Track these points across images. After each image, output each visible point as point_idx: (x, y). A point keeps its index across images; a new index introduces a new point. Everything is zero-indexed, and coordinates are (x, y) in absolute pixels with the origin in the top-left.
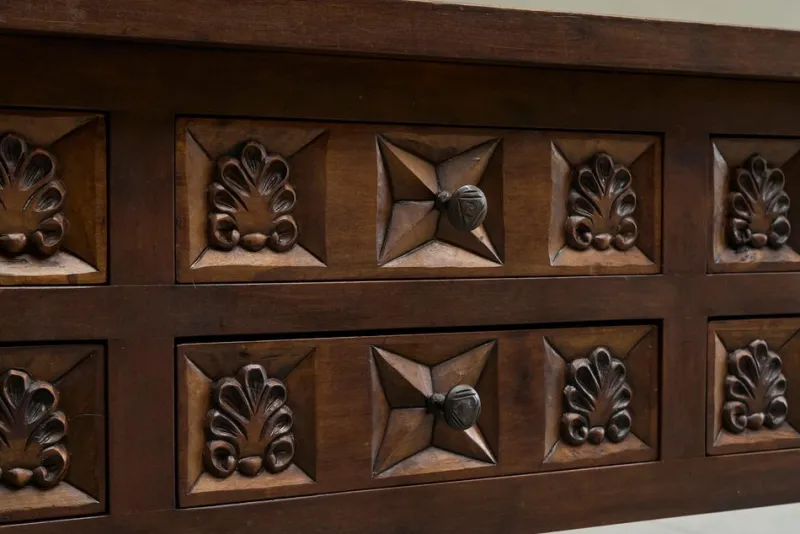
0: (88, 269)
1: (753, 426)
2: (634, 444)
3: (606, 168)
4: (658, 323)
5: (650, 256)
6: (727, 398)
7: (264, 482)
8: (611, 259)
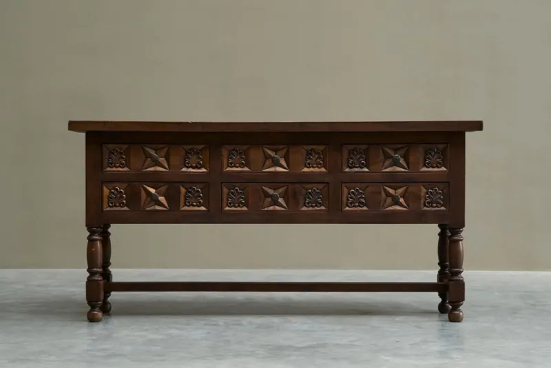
0: (206, 170)
1: (355, 206)
2: (322, 208)
3: (315, 151)
4: (328, 183)
5: (327, 169)
6: (348, 200)
7: (239, 209)
8: (316, 170)
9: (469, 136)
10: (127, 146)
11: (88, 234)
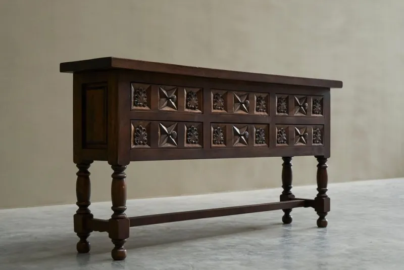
0: (200, 111)
1: (282, 143)
2: (265, 144)
3: (262, 98)
4: (269, 124)
5: (267, 113)
6: (278, 138)
7: (220, 145)
8: (262, 113)
9: (333, 92)
10: (148, 86)
11: (113, 171)
